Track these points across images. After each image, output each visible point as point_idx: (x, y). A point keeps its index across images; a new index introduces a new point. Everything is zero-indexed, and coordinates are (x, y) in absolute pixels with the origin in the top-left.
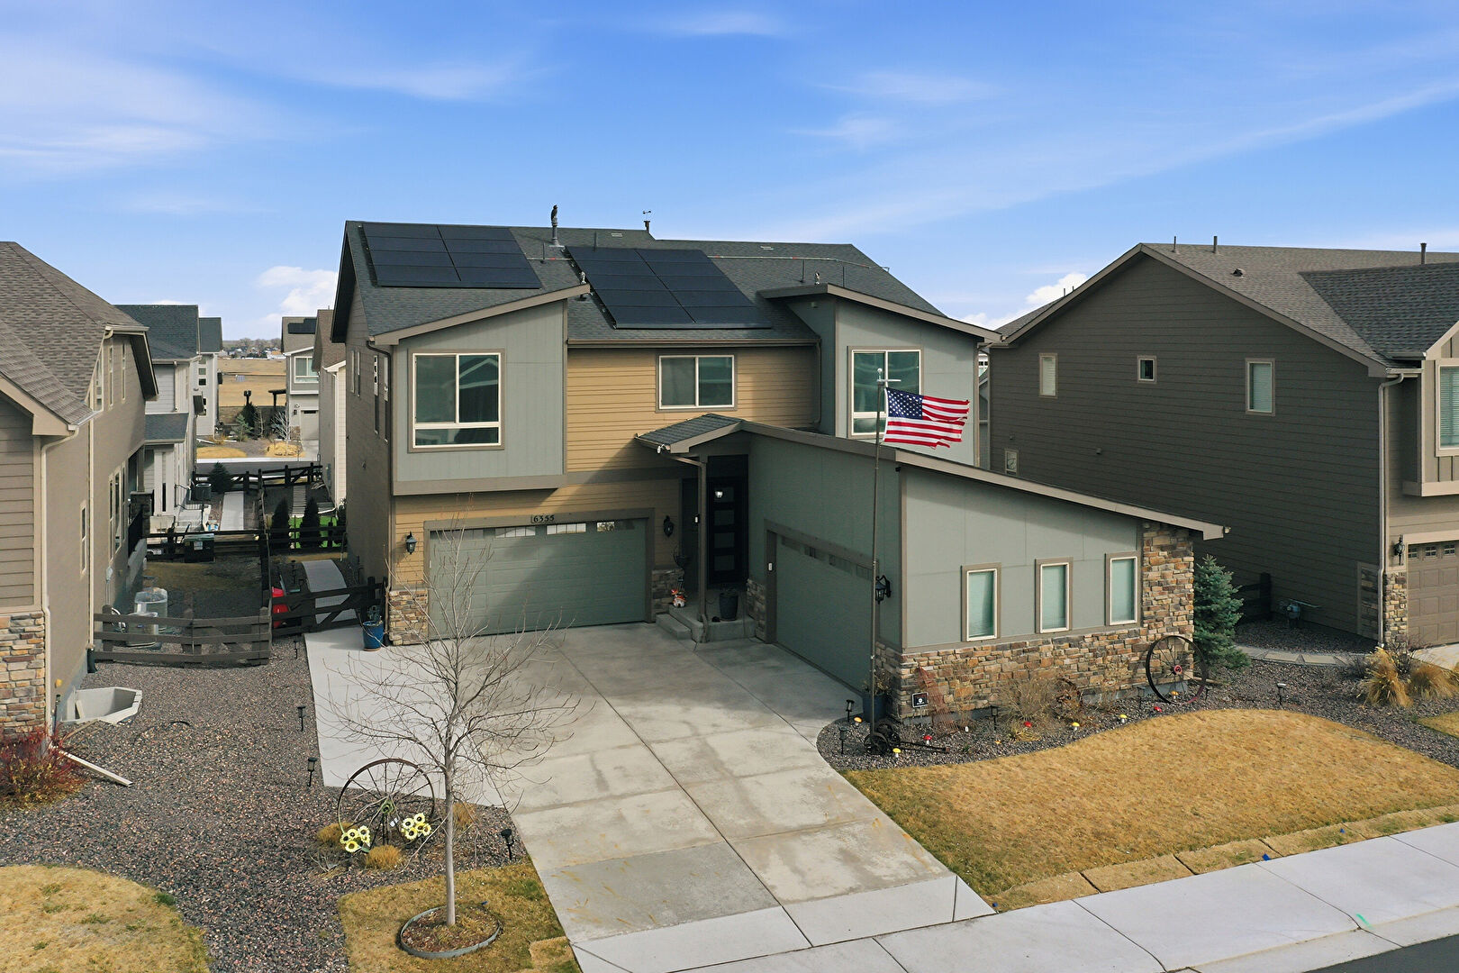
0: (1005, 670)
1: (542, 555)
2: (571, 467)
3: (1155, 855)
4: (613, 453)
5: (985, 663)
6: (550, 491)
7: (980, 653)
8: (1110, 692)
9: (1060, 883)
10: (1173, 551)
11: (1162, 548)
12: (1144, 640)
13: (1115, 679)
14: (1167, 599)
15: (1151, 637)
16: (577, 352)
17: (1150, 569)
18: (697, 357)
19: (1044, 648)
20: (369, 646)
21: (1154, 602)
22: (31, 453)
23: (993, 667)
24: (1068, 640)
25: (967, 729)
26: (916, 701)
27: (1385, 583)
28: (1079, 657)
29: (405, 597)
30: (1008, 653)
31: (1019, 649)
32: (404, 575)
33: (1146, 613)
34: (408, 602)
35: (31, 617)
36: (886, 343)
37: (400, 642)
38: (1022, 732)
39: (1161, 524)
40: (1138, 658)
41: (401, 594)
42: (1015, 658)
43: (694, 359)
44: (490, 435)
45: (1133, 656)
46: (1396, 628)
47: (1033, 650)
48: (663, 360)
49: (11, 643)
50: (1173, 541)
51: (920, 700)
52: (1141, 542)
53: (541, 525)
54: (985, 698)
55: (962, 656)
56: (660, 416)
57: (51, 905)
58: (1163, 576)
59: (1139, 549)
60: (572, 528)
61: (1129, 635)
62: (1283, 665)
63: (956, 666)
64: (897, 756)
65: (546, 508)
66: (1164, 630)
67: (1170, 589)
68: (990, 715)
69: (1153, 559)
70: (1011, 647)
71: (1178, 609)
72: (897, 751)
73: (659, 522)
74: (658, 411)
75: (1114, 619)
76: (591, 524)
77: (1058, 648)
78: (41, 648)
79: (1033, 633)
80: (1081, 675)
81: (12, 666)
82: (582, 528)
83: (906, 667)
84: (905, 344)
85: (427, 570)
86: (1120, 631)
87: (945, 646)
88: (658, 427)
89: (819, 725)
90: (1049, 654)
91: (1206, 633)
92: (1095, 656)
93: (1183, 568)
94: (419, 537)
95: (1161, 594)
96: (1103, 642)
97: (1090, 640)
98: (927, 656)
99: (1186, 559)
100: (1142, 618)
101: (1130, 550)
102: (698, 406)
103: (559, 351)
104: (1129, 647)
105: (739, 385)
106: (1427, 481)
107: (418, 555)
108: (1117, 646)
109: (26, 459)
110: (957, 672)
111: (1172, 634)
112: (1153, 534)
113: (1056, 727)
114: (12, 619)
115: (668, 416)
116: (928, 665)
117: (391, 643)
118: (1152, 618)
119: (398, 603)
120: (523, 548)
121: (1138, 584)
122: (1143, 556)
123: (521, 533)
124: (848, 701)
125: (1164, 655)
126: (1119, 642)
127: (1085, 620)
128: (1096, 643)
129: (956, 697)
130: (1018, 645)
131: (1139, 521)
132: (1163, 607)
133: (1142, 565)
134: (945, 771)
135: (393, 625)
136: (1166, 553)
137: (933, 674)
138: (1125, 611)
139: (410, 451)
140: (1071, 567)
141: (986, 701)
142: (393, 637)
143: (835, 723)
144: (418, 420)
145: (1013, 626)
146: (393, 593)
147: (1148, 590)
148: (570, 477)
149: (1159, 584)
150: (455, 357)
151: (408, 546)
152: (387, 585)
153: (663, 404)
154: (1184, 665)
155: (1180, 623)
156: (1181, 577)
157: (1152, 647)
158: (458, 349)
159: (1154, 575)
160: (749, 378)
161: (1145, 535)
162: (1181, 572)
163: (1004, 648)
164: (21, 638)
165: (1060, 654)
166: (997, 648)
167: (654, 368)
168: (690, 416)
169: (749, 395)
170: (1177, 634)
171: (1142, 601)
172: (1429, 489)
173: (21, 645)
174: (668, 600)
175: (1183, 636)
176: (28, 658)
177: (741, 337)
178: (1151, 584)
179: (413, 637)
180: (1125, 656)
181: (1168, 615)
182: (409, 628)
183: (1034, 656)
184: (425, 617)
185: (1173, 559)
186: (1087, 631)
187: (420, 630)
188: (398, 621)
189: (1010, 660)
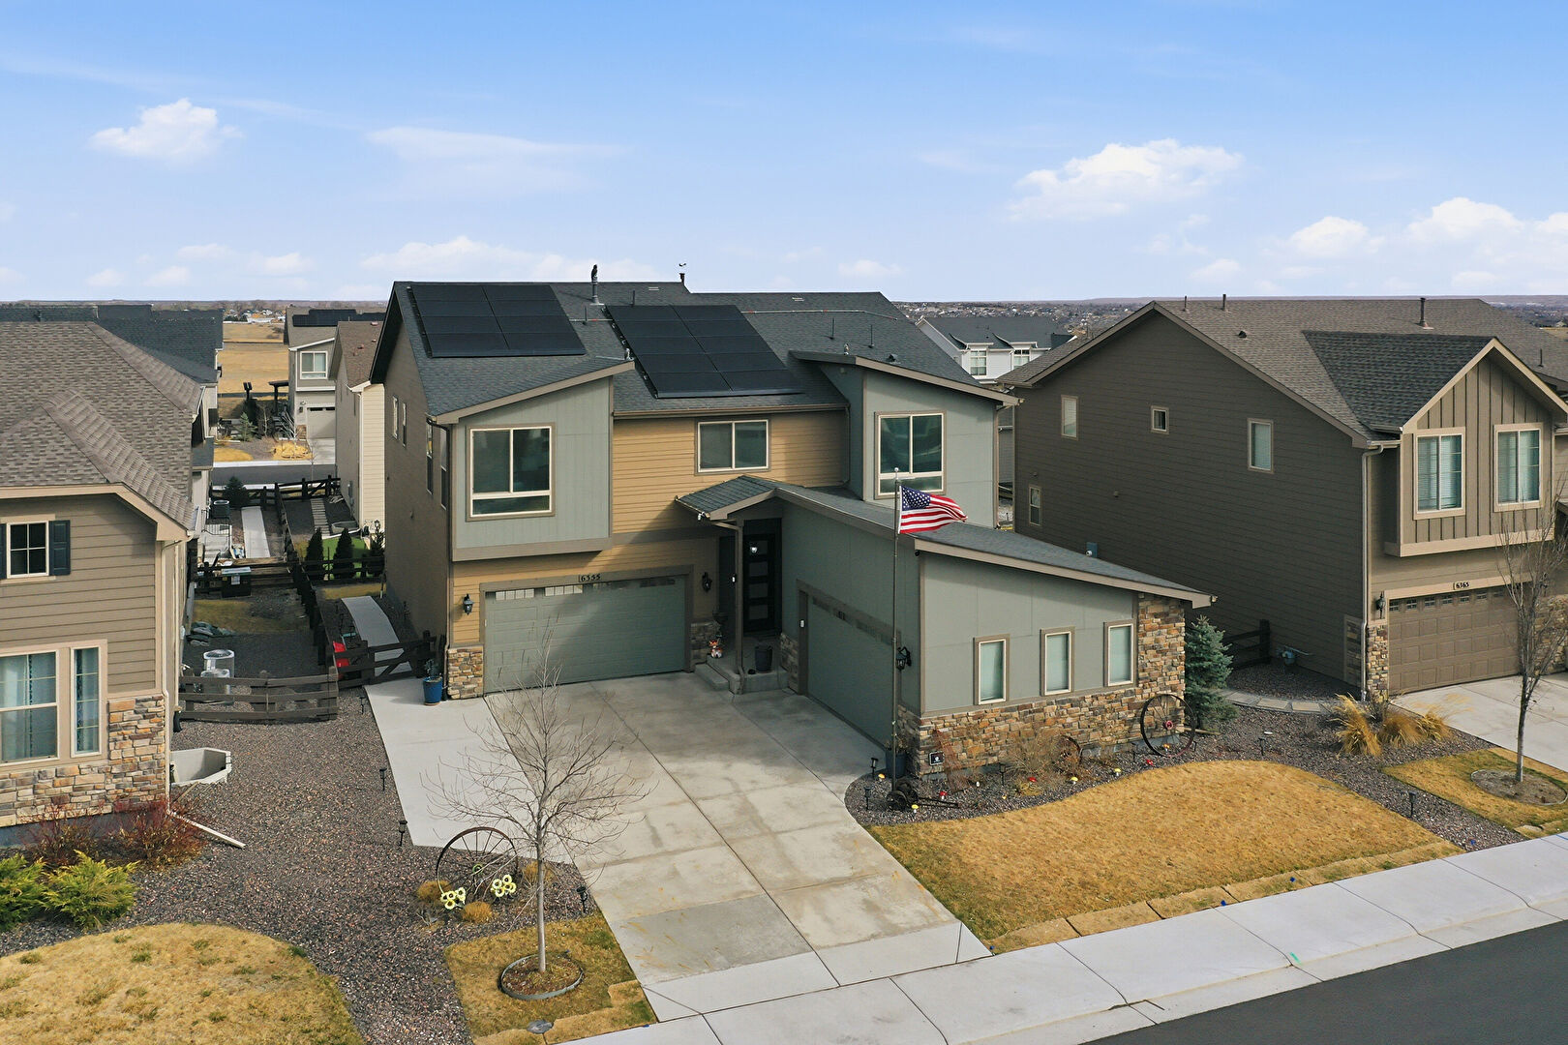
0: (1013, 729)
1: (590, 610)
2: (616, 530)
3: (1130, 902)
4: (655, 515)
5: (995, 723)
6: (599, 552)
7: (990, 715)
8: (1109, 745)
9: (1047, 928)
10: (1166, 618)
11: (1156, 616)
12: (1139, 699)
13: (1112, 735)
14: (1160, 661)
15: (1146, 695)
16: (620, 422)
17: (1144, 635)
18: (733, 423)
19: (1048, 709)
20: (429, 700)
21: (1149, 665)
22: (153, 556)
23: (1002, 727)
24: (1070, 701)
25: (978, 784)
26: (933, 760)
27: (1368, 636)
28: (1080, 716)
29: (462, 654)
30: (1015, 714)
31: (1025, 710)
32: (462, 632)
33: (1141, 674)
34: (465, 659)
35: (153, 699)
36: (910, 408)
37: (457, 696)
38: (1025, 787)
39: (1156, 596)
40: (1133, 715)
41: (459, 651)
42: (1022, 719)
43: (731, 425)
44: (542, 502)
45: (1130, 713)
46: (1378, 677)
47: (1038, 711)
48: (702, 426)
49: (135, 723)
50: (1166, 609)
51: (937, 759)
52: (1136, 611)
53: (587, 583)
54: (995, 755)
55: (974, 718)
56: (697, 479)
57: (205, 959)
58: (1157, 641)
61: (1125, 694)
62: (1273, 712)
63: (969, 727)
64: (915, 811)
65: (592, 568)
66: (1158, 689)
67: (1163, 653)
68: (998, 771)
69: (1148, 626)
70: (1019, 708)
71: (1170, 670)
72: (915, 807)
73: (697, 578)
74: (696, 474)
75: (1112, 681)
77: (1062, 708)
78: (161, 726)
79: (1038, 695)
80: (1082, 732)
81: (137, 743)
83: (924, 729)
84: (926, 408)
85: (482, 630)
86: (1116, 692)
87: (956, 710)
88: (696, 489)
89: (847, 781)
90: (1053, 714)
91: (1198, 688)
92: (1095, 714)
93: (1175, 633)
94: (475, 599)
95: (1155, 656)
96: (1102, 701)
97: (1090, 700)
98: (943, 719)
99: (1178, 624)
100: (1138, 679)
101: (1127, 619)
102: (734, 468)
103: (604, 422)
104: (1125, 706)
105: (773, 447)
106: (1405, 542)
107: (475, 615)
108: (1114, 704)
109: (146, 561)
110: (967, 733)
111: (1165, 692)
112: (1148, 603)
113: (1056, 781)
114: (137, 701)
115: (709, 478)
116: (944, 726)
117: (450, 697)
118: (1146, 678)
119: (456, 660)
120: (570, 605)
121: (1134, 646)
122: (1138, 623)
123: (569, 591)
124: (873, 759)
125: (1159, 711)
126: (1116, 701)
127: (1087, 683)
128: (1096, 703)
129: (968, 755)
130: (1025, 707)
131: (1135, 595)
132: (1156, 668)
134: (957, 825)
135: (451, 680)
136: (1159, 620)
137: (948, 736)
138: (1122, 672)
139: (468, 519)
140: (1073, 634)
141: (995, 758)
142: (451, 692)
143: (862, 778)
144: (476, 491)
145: (1021, 689)
146: (451, 651)
147: (1142, 653)
148: (614, 538)
149: (1153, 648)
150: (509, 432)
151: (465, 608)
152: (445, 644)
153: (702, 467)
154: (1176, 720)
155: (1172, 683)
156: (1173, 641)
157: (1145, 706)
158: (511, 424)
159: (1148, 640)
160: (782, 441)
161: (1140, 604)
162: (1174, 637)
163: (1012, 710)
164: (145, 718)
165: (1063, 714)
166: (1006, 710)
167: (693, 434)
168: (726, 479)
169: (782, 457)
170: (1169, 692)
171: (1137, 664)
172: (1407, 550)
173: (145, 724)
174: (707, 650)
175: (1175, 694)
176: (150, 736)
177: (773, 403)
178: (1146, 648)
179: (470, 691)
180: (1122, 713)
181: (1161, 675)
182: (468, 683)
183: (1039, 716)
184: (481, 673)
185: (1166, 625)
186: (1088, 692)
187: (476, 685)
188: (455, 677)
189: (1017, 720)
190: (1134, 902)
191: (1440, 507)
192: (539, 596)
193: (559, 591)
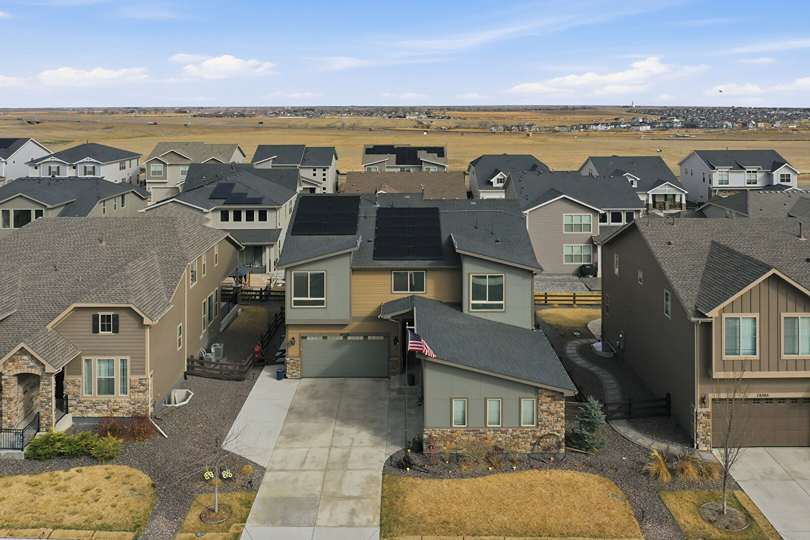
0: (470, 440)
1: (345, 349)
2: (354, 314)
4: (373, 310)
5: (461, 436)
6: (347, 325)
7: (458, 432)
8: (521, 454)
10: (554, 398)
11: (548, 397)
12: (538, 434)
14: (550, 418)
15: (542, 433)
16: (356, 271)
17: (541, 405)
18: (409, 272)
19: (488, 433)
20: (279, 378)
21: (544, 419)
22: (144, 330)
23: (464, 438)
24: (500, 430)
25: (447, 462)
26: (430, 448)
27: (697, 416)
28: (506, 438)
29: (292, 361)
30: (472, 433)
31: (477, 432)
32: (291, 352)
33: (539, 423)
34: (293, 363)
35: (144, 379)
36: (487, 272)
37: (290, 378)
38: (465, 468)
39: (548, 390)
40: (535, 441)
42: (475, 435)
43: (407, 273)
44: (322, 303)
45: (533, 440)
46: (704, 437)
47: (483, 433)
48: (394, 273)
49: (138, 387)
50: (554, 394)
52: (537, 393)
53: (345, 336)
54: (461, 449)
55: (450, 432)
56: (392, 295)
57: (125, 482)
58: (548, 408)
59: (537, 396)
60: (357, 338)
61: (531, 431)
63: (448, 436)
64: (407, 471)
65: (346, 330)
66: (549, 431)
67: (553, 414)
68: (457, 458)
69: (543, 401)
70: (473, 431)
71: (556, 423)
72: (408, 469)
73: (393, 338)
74: (392, 293)
75: (524, 424)
76: (365, 337)
77: (496, 433)
78: (147, 389)
79: (484, 426)
80: (506, 446)
81: (139, 394)
82: (362, 338)
83: (425, 434)
84: (495, 271)
85: (300, 352)
86: (526, 429)
87: (441, 428)
88: (391, 300)
90: (491, 436)
92: (514, 438)
93: (559, 406)
94: (297, 339)
95: (547, 415)
96: (518, 433)
97: (512, 431)
98: (435, 431)
99: (561, 402)
100: (538, 425)
101: (532, 397)
102: (409, 292)
103: (348, 271)
104: (531, 437)
105: (427, 284)
106: (716, 371)
107: (297, 345)
108: (524, 435)
110: (443, 439)
111: (553, 433)
114: (139, 379)
115: (396, 296)
116: (435, 434)
117: (287, 378)
118: (543, 425)
119: (290, 363)
120: (338, 345)
121: (536, 411)
122: (538, 399)
123: (337, 338)
125: (549, 441)
126: (526, 434)
127: (510, 424)
128: (514, 433)
129: (445, 448)
130: (476, 430)
131: (537, 388)
132: (548, 421)
133: (538, 401)
135: (287, 371)
136: (550, 399)
137: (437, 438)
138: (529, 421)
139: (291, 308)
140: (502, 401)
141: (461, 451)
142: (287, 376)
144: (295, 296)
145: (475, 422)
146: (287, 359)
147: (540, 413)
148: (355, 319)
149: (546, 411)
150: (308, 274)
151: (292, 343)
152: (285, 356)
153: (394, 290)
154: (559, 447)
155: (557, 429)
156: (559, 409)
157: (541, 438)
158: (308, 270)
159: (544, 407)
160: (432, 281)
161: (540, 392)
162: (559, 407)
163: (469, 431)
165: (496, 436)
166: (467, 431)
167: (390, 276)
168: (405, 296)
169: (432, 287)
170: (556, 433)
171: (538, 418)
172: (718, 375)
173: (142, 388)
175: (559, 435)
176: (143, 392)
178: (543, 411)
179: (295, 376)
180: (529, 440)
181: (551, 425)
182: (294, 373)
183: (484, 435)
184: (300, 369)
185: (554, 402)
186: (511, 428)
187: (298, 374)
188: (289, 370)
189: (473, 436)
190: (458, 535)
191: (741, 354)
192: (325, 340)
193: (333, 338)
